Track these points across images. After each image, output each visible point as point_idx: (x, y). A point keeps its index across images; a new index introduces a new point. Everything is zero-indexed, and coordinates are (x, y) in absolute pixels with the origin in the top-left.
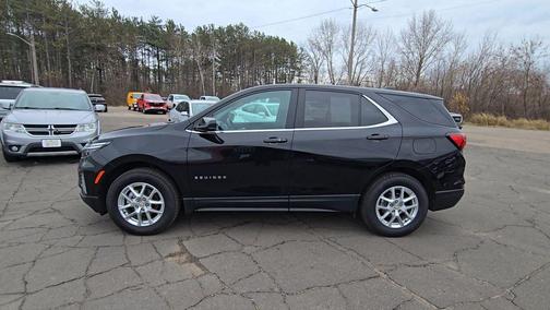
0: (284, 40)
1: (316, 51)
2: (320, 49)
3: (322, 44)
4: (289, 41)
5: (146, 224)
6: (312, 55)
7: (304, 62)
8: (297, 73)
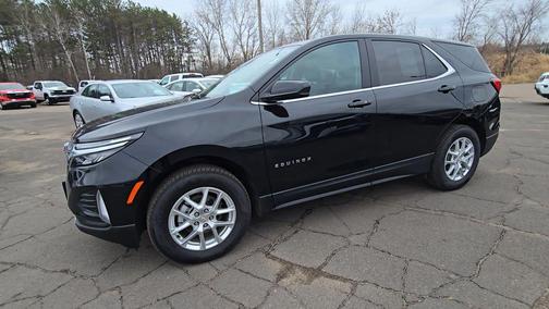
0: (165, 13)
1: (205, 25)
2: (208, 21)
3: (211, 17)
4: (170, 13)
5: (211, 244)
6: (201, 29)
7: (191, 36)
8: (186, 49)
